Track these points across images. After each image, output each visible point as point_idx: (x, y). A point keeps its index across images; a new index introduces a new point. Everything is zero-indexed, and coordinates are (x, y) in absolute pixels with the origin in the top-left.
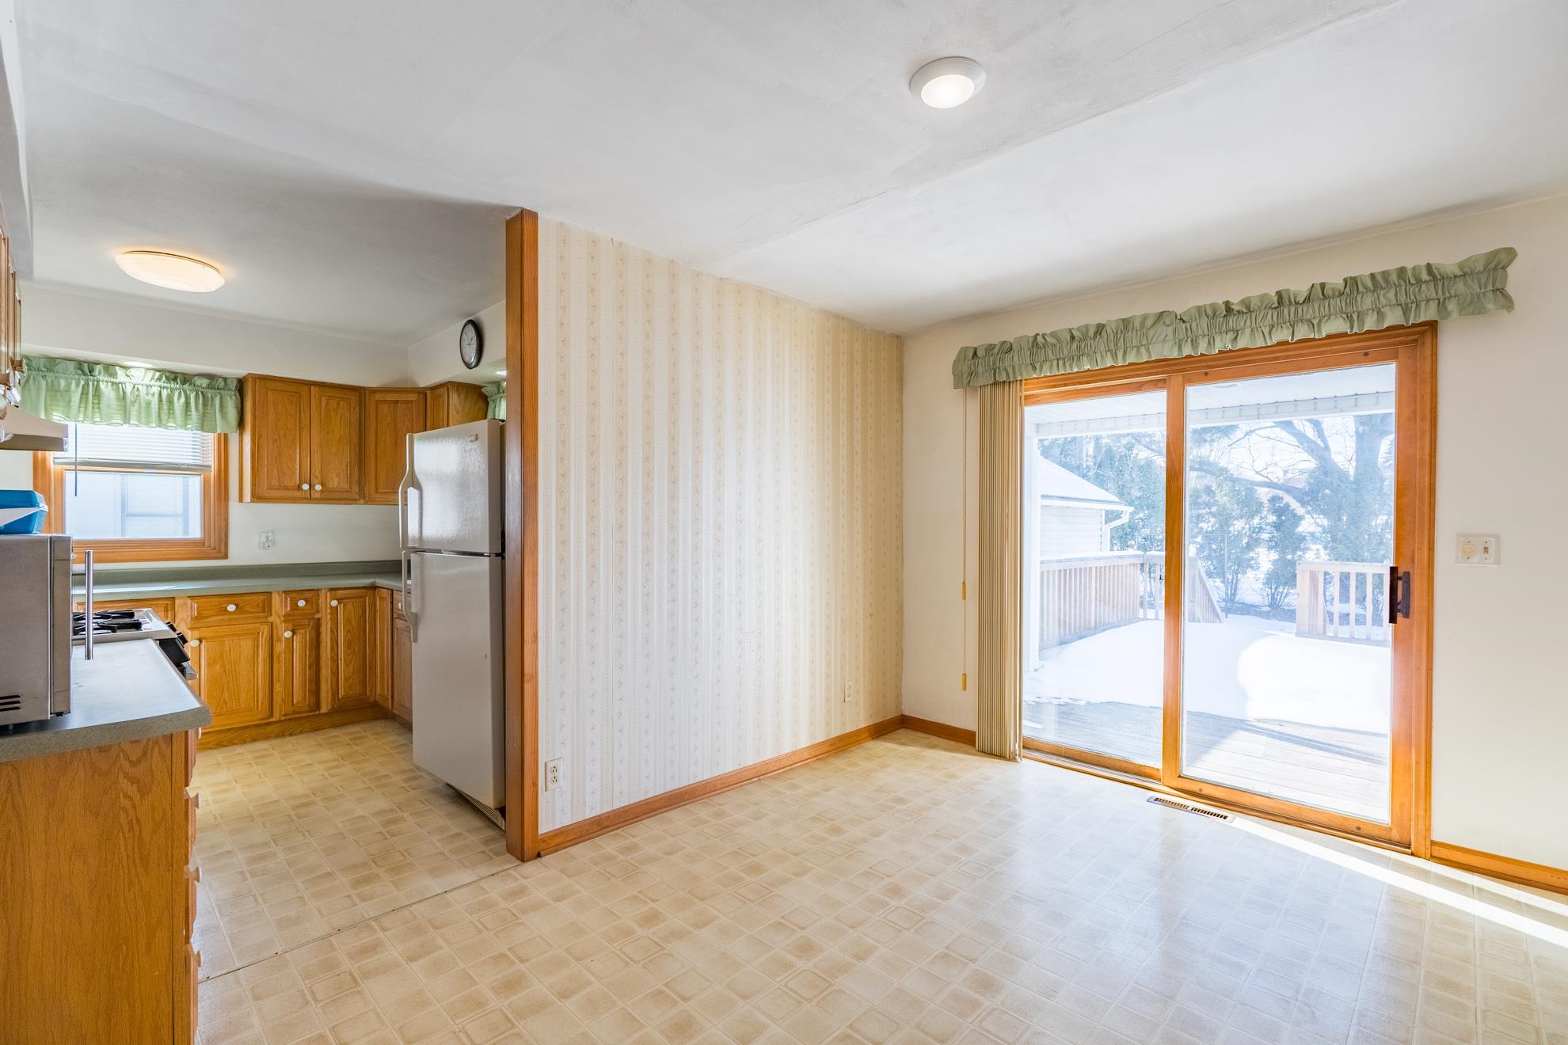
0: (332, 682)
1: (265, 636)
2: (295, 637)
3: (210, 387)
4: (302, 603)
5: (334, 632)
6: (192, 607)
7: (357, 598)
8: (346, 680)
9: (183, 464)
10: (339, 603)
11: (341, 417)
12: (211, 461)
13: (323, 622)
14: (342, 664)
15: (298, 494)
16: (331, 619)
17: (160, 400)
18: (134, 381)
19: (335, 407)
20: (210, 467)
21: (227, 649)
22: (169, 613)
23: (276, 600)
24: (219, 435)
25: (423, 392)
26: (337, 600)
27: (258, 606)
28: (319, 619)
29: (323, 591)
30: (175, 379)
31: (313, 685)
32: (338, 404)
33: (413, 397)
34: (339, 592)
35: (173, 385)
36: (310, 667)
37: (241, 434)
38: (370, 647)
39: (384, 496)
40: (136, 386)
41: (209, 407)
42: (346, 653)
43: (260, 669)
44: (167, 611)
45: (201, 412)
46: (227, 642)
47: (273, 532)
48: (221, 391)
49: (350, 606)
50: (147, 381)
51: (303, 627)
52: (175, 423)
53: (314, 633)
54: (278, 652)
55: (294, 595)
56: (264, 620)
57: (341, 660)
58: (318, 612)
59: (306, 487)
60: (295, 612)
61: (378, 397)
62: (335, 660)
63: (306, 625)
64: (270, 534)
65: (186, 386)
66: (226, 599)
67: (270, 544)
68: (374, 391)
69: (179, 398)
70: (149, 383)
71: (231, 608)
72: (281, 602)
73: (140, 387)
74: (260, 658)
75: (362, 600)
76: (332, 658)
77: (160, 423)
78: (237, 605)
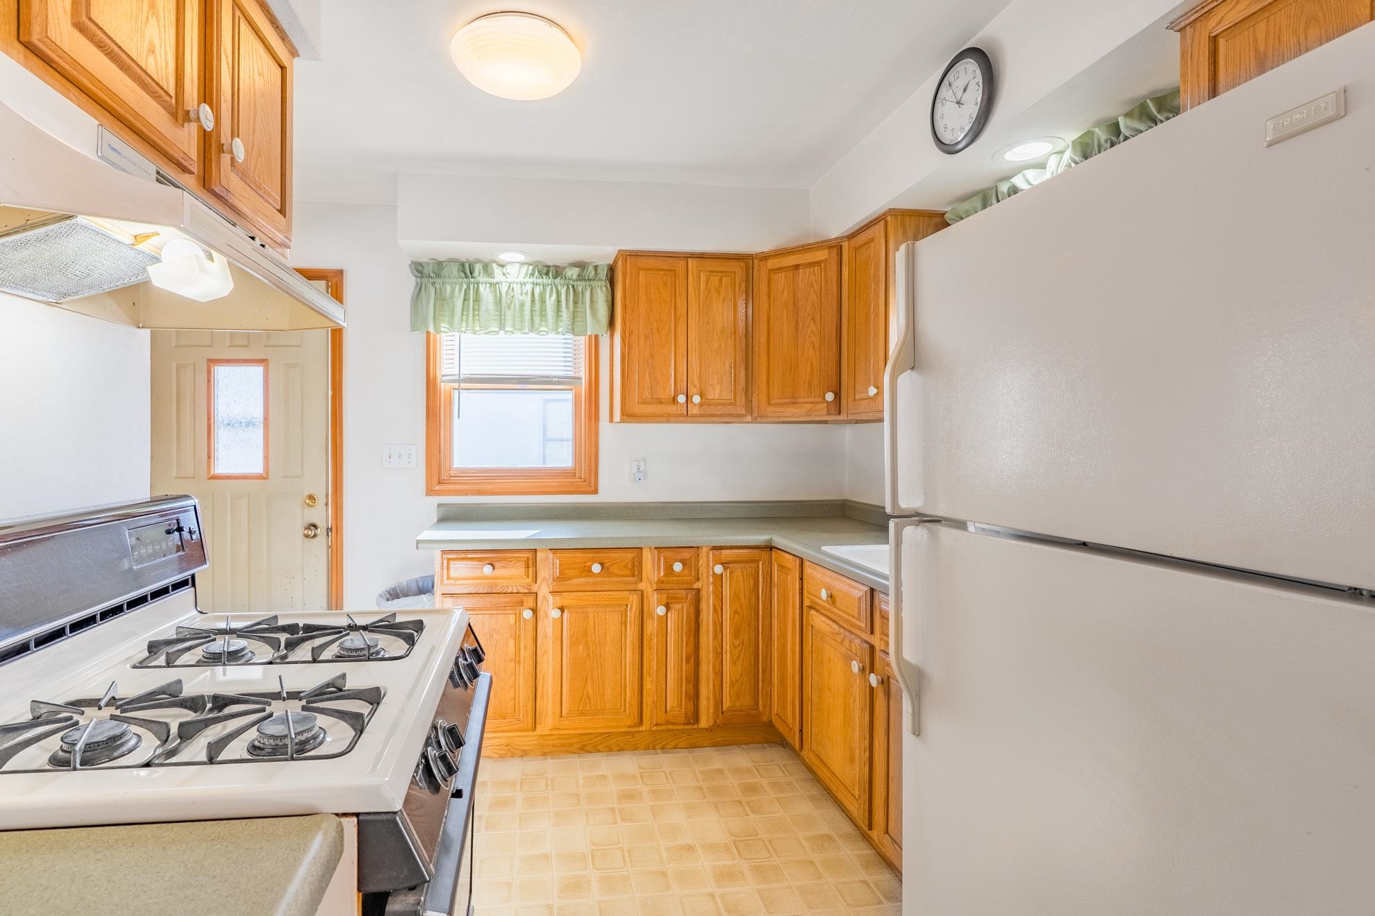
0: (714, 686)
1: (634, 609)
2: (669, 615)
3: (581, 278)
4: (678, 567)
5: (718, 610)
6: (553, 564)
7: (747, 562)
8: (732, 685)
9: (555, 377)
10: (725, 568)
11: (724, 299)
12: (583, 373)
13: (704, 594)
14: (727, 658)
15: (672, 409)
16: (714, 592)
17: (533, 301)
18: (509, 280)
19: (717, 286)
20: (580, 378)
21: (592, 624)
22: (530, 569)
23: (648, 557)
24: (590, 336)
26: (722, 564)
27: (626, 567)
28: (699, 590)
29: (704, 550)
30: (547, 274)
31: (691, 685)
32: (721, 280)
34: (723, 551)
35: (545, 281)
36: (687, 662)
37: (612, 336)
38: (763, 639)
39: (777, 410)
40: (511, 285)
41: (580, 305)
42: (733, 646)
43: (628, 655)
44: (528, 567)
45: (572, 309)
46: (591, 615)
47: (644, 460)
48: (592, 283)
49: (738, 573)
50: (521, 279)
51: (678, 600)
52: (547, 326)
53: (692, 611)
54: (649, 632)
55: (669, 554)
56: (633, 587)
57: (726, 652)
58: (698, 579)
59: (682, 399)
60: (670, 578)
61: (771, 264)
62: (719, 653)
63: (681, 598)
64: (642, 463)
65: (558, 281)
66: (590, 555)
67: (641, 476)
68: (765, 257)
69: (550, 297)
70: (523, 280)
71: (596, 568)
72: (653, 562)
73: (515, 286)
74: (628, 640)
75: (754, 565)
76: (715, 649)
77: (532, 328)
78: (602, 564)
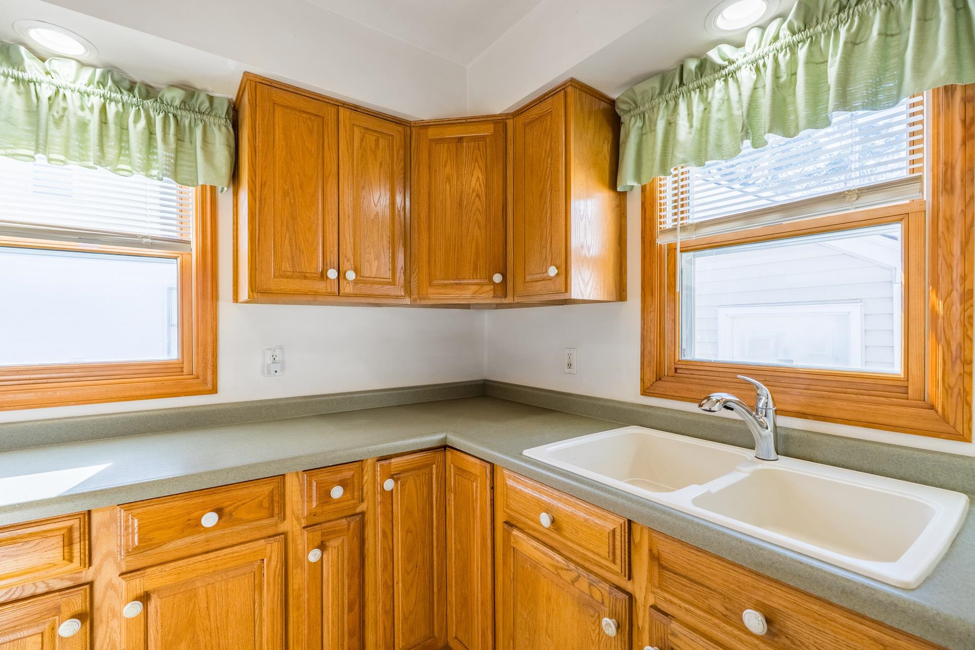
0: (385, 629)
1: (273, 563)
2: (325, 556)
3: (185, 104)
4: (337, 492)
5: (388, 535)
6: (127, 528)
7: (419, 468)
8: (405, 619)
9: (146, 237)
10: (396, 481)
11: (381, 163)
12: (192, 235)
13: (369, 517)
14: (399, 588)
15: (320, 286)
16: (383, 513)
17: (103, 121)
18: (57, 81)
19: (373, 146)
20: (189, 243)
21: (203, 605)
22: (76, 548)
23: (293, 488)
24: (204, 187)
25: (500, 122)
26: (392, 477)
27: (260, 505)
28: (363, 514)
29: (370, 461)
30: (131, 90)
31: (356, 639)
32: (377, 141)
33: (487, 130)
34: (393, 460)
35: (125, 98)
36: (350, 610)
37: (235, 191)
38: (438, 553)
39: (440, 291)
40: (61, 91)
41: (187, 144)
42: (406, 572)
43: (265, 629)
44: (71, 544)
45: (173, 146)
46: (201, 592)
47: (282, 348)
48: (205, 117)
49: (411, 484)
50: (81, 84)
51: (335, 533)
52: (128, 163)
53: (356, 542)
54: (296, 587)
55: (323, 476)
56: (271, 532)
57: (398, 583)
58: (363, 501)
59: (332, 274)
60: (327, 508)
61: (432, 133)
62: (390, 587)
63: (340, 531)
64: (277, 352)
65: (149, 103)
66: (198, 500)
67: (277, 367)
68: (424, 126)
69: (136, 121)
70: (83, 88)
71: (210, 520)
72: (302, 490)
73: (68, 93)
74: (265, 609)
75: (427, 471)
76: (385, 583)
77: (101, 159)
78: (219, 511)
